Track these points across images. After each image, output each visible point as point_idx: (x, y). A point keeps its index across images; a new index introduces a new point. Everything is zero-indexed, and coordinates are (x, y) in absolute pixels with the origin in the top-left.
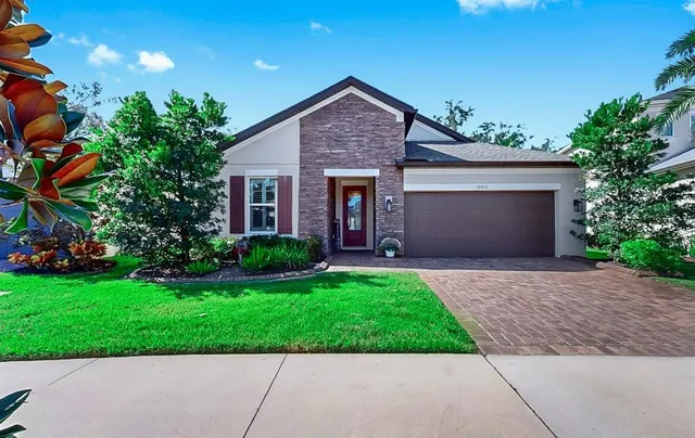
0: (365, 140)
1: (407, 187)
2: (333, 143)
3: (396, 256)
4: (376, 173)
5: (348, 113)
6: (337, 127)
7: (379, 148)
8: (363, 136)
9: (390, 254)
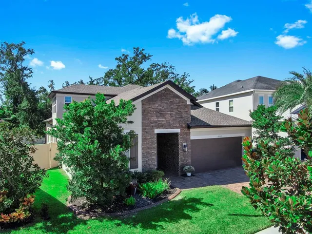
0: (174, 113)
1: (192, 138)
2: (159, 115)
3: (192, 175)
4: (178, 131)
5: (166, 98)
6: (161, 106)
7: (180, 118)
8: (172, 111)
9: (189, 174)
